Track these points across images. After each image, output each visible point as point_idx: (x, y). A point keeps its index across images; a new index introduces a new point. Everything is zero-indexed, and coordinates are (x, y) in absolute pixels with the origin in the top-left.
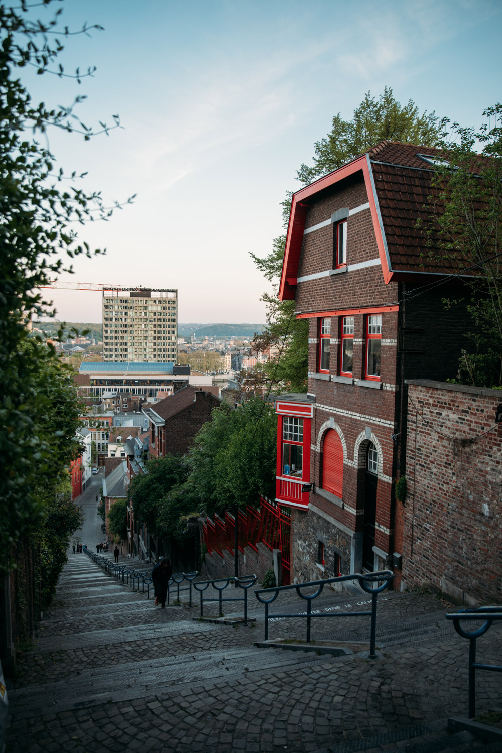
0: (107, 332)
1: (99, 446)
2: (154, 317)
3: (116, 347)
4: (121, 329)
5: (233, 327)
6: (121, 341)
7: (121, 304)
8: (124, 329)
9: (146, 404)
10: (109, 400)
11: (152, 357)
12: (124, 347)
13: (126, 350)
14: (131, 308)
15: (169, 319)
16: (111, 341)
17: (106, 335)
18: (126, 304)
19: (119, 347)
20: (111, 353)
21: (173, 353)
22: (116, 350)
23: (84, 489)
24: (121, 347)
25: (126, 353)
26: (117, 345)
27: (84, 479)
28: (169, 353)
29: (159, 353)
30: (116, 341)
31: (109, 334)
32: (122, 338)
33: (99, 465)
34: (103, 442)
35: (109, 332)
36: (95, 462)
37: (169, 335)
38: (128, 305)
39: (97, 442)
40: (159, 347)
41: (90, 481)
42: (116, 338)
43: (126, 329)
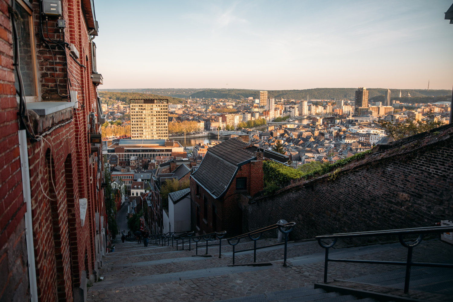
0: (132, 122)
1: (128, 187)
2: (157, 114)
3: (137, 129)
4: (140, 120)
5: (215, 92)
6: (140, 126)
7: (139, 107)
8: (141, 120)
9: (151, 163)
10: (133, 161)
11: (156, 134)
12: (141, 129)
13: (142, 131)
14: (144, 109)
15: (164, 115)
16: (135, 126)
17: (132, 123)
18: (142, 107)
19: (139, 129)
20: (135, 132)
21: (166, 132)
22: (138, 131)
23: (122, 207)
24: (140, 129)
25: (142, 132)
26: (138, 128)
27: (121, 203)
28: (164, 132)
29: (159, 132)
30: (137, 126)
31: (134, 123)
32: (141, 124)
33: (128, 195)
34: (130, 185)
35: (134, 122)
36: (127, 194)
37: (164, 123)
38: (143, 108)
39: (127, 185)
40: (159, 129)
41: (124, 203)
42: (137, 125)
43: (142, 120)
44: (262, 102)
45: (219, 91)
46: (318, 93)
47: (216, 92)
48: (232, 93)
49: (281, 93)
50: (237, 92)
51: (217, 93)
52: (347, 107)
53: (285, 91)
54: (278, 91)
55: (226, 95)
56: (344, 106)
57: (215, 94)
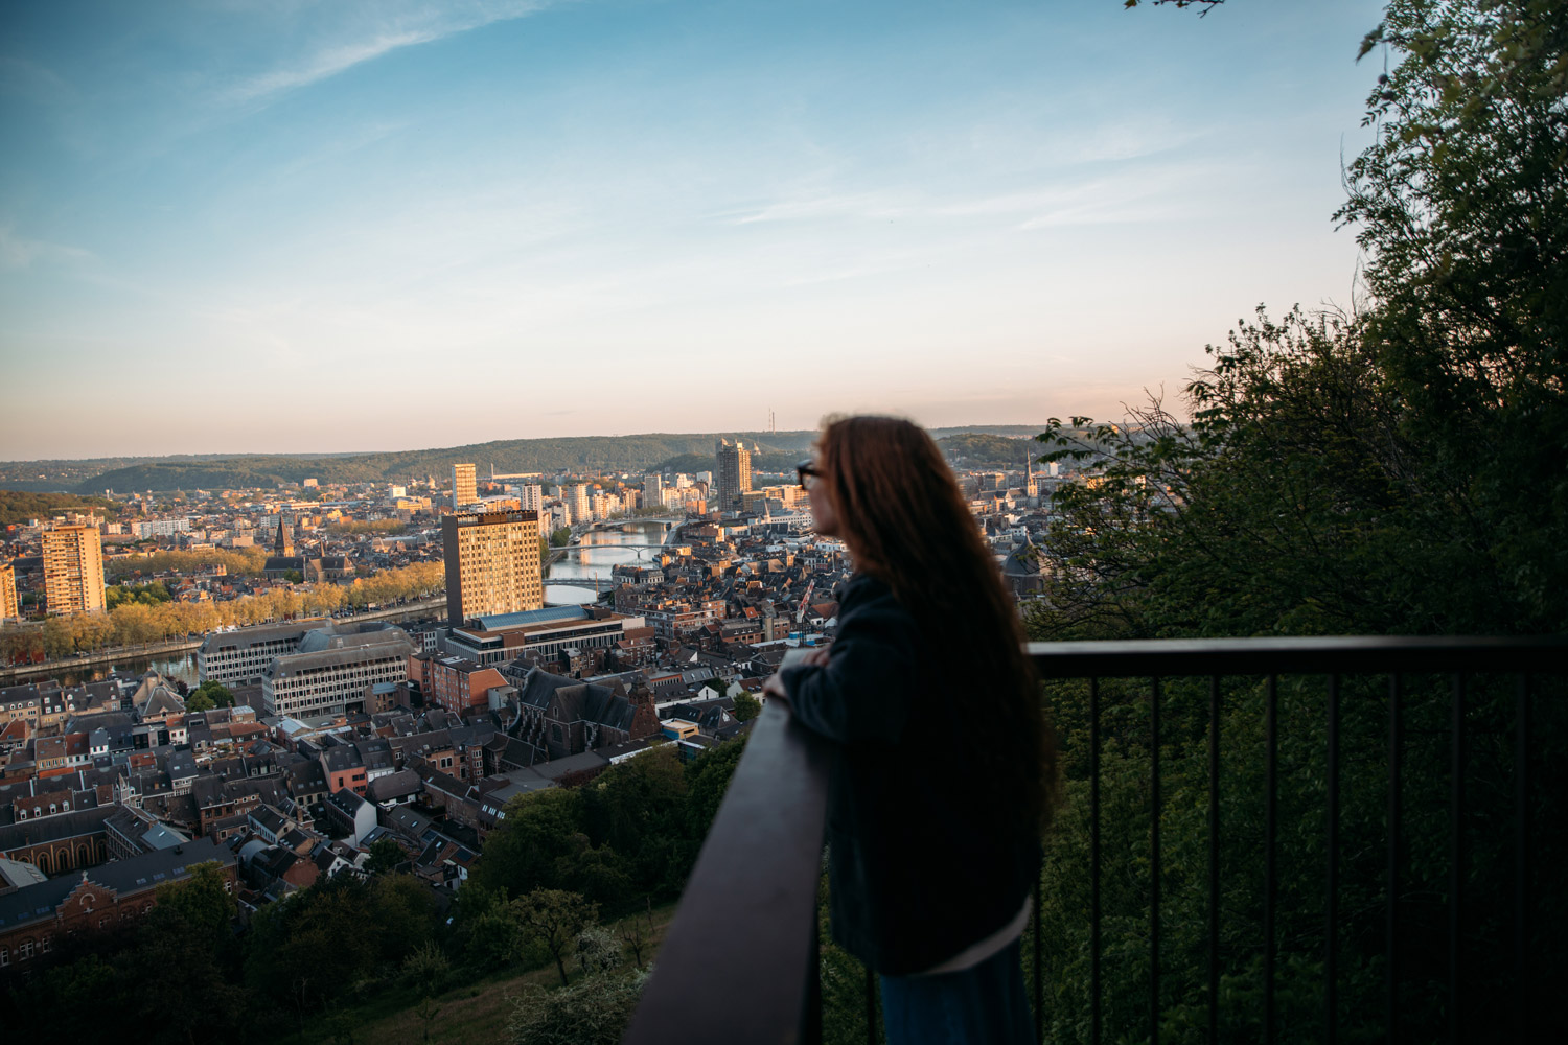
3: (476, 590)
4: (480, 566)
5: (179, 470)
13: (486, 592)
16: (470, 583)
22: (476, 593)
25: (487, 596)
26: (476, 587)
44: (463, 496)
45: (190, 465)
46: (505, 455)
47: (184, 470)
48: (240, 470)
49: (397, 460)
50: (256, 465)
51: (187, 472)
52: (670, 491)
53: (407, 454)
54: (388, 456)
55: (223, 476)
56: (663, 491)
57: (181, 475)
